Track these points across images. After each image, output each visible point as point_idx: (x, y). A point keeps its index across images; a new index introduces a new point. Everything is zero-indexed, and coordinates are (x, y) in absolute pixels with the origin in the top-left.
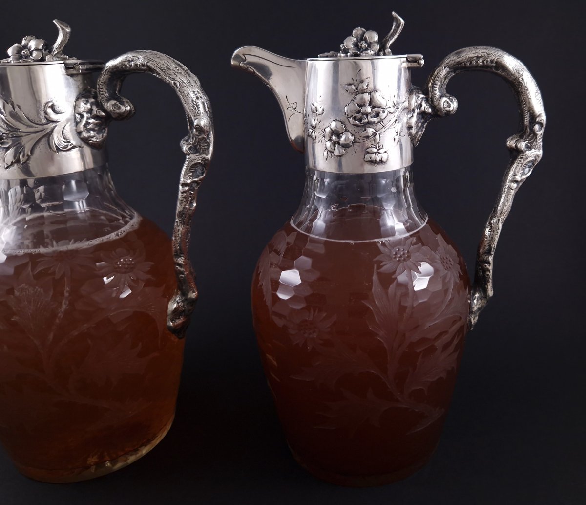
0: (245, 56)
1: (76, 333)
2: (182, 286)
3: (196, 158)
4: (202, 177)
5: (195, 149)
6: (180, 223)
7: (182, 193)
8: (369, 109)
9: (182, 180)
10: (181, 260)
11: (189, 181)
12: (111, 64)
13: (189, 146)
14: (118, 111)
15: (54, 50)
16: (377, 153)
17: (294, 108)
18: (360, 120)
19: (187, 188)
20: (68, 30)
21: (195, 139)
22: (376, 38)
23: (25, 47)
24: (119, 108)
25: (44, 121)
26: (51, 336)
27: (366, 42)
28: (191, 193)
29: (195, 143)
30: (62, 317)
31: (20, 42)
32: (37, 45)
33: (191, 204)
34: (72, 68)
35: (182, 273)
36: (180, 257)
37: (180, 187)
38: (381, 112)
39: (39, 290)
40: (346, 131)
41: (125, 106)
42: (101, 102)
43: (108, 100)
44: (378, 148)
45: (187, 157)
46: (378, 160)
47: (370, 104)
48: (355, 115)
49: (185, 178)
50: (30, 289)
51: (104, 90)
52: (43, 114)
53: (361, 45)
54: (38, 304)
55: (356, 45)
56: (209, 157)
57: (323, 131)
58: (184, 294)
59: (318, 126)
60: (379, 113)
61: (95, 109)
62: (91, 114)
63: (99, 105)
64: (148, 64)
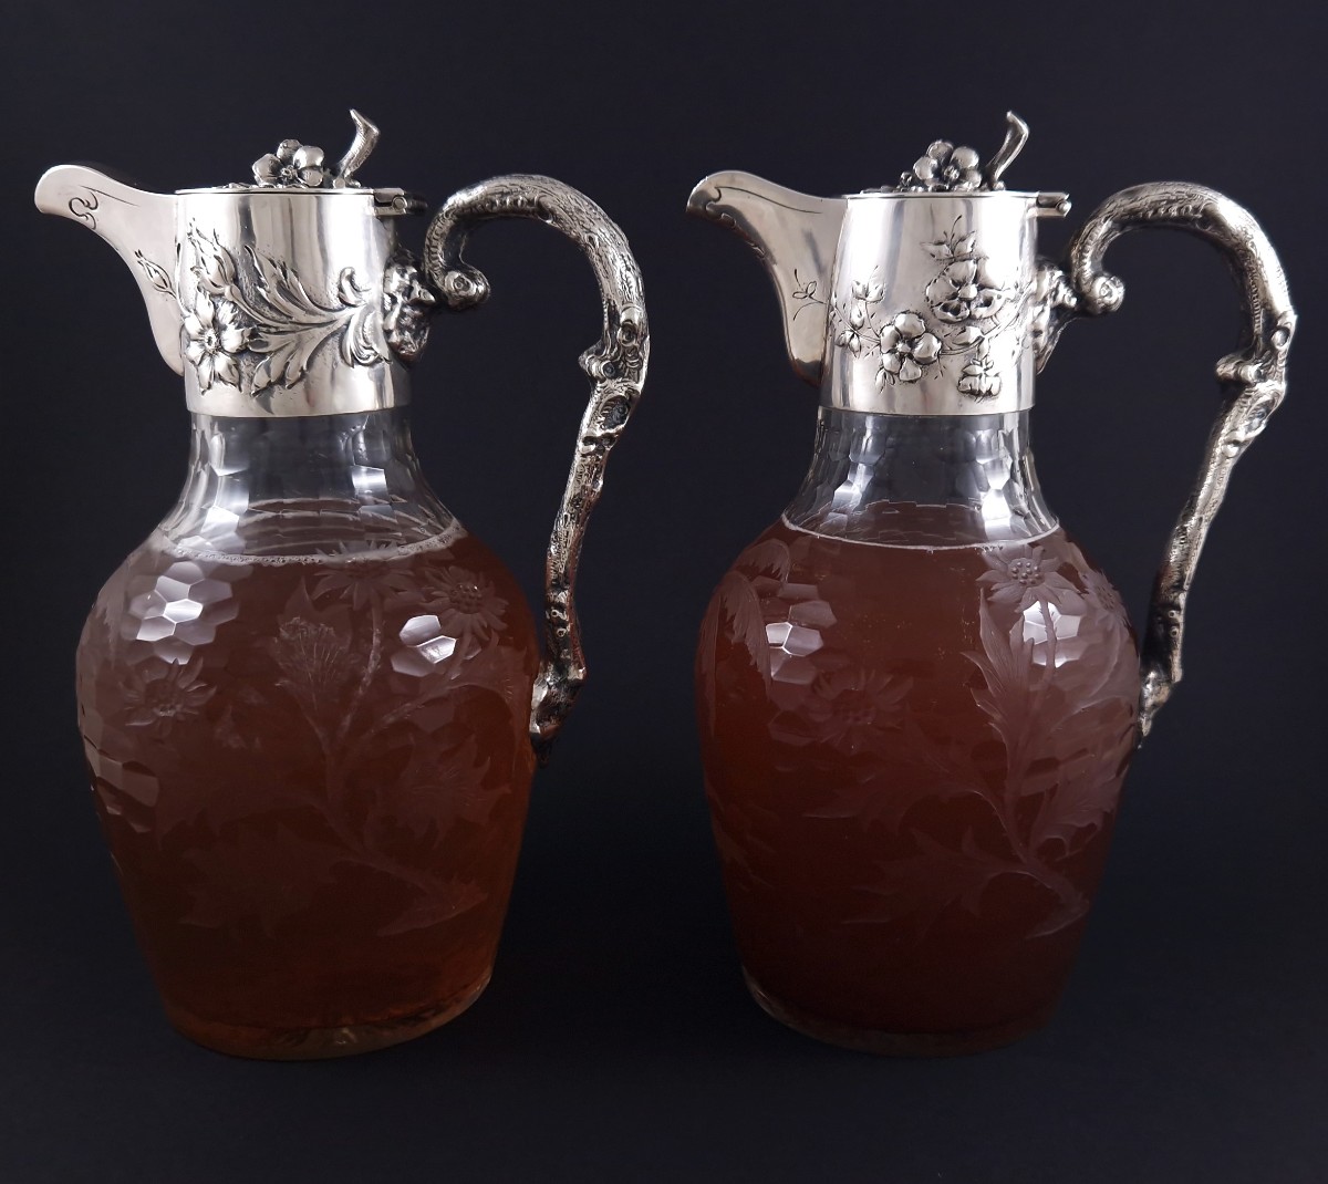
0: (722, 190)
1: (391, 720)
2: (560, 652)
3: (618, 388)
4: (622, 426)
5: (615, 370)
6: (572, 518)
7: (583, 456)
8: (972, 291)
9: (584, 431)
10: (563, 597)
11: (599, 433)
12: (460, 198)
13: (604, 363)
14: (463, 293)
15: (342, 169)
16: (984, 376)
17: (809, 292)
18: (956, 311)
19: (593, 447)
20: (375, 131)
21: (616, 349)
22: (974, 160)
23: (286, 161)
24: (468, 286)
25: (336, 303)
26: (347, 721)
27: (956, 167)
28: (598, 459)
29: (616, 357)
30: (368, 684)
31: (274, 152)
32: (311, 158)
33: (596, 480)
34: (388, 204)
35: (564, 624)
36: (564, 590)
37: (580, 444)
38: (995, 298)
39: (327, 629)
40: (927, 331)
41: (478, 284)
42: (430, 274)
43: (446, 271)
44: (985, 367)
45: (599, 385)
46: (984, 391)
47: (975, 281)
48: (947, 302)
49: (591, 424)
50: (309, 628)
51: (440, 250)
52: (336, 291)
53: (949, 173)
54: (325, 656)
55: (938, 173)
56: (640, 386)
57: (878, 333)
58: (561, 669)
59: (867, 324)
60: (992, 299)
61: (417, 287)
62: (409, 297)
63: (425, 279)
64: (541, 200)
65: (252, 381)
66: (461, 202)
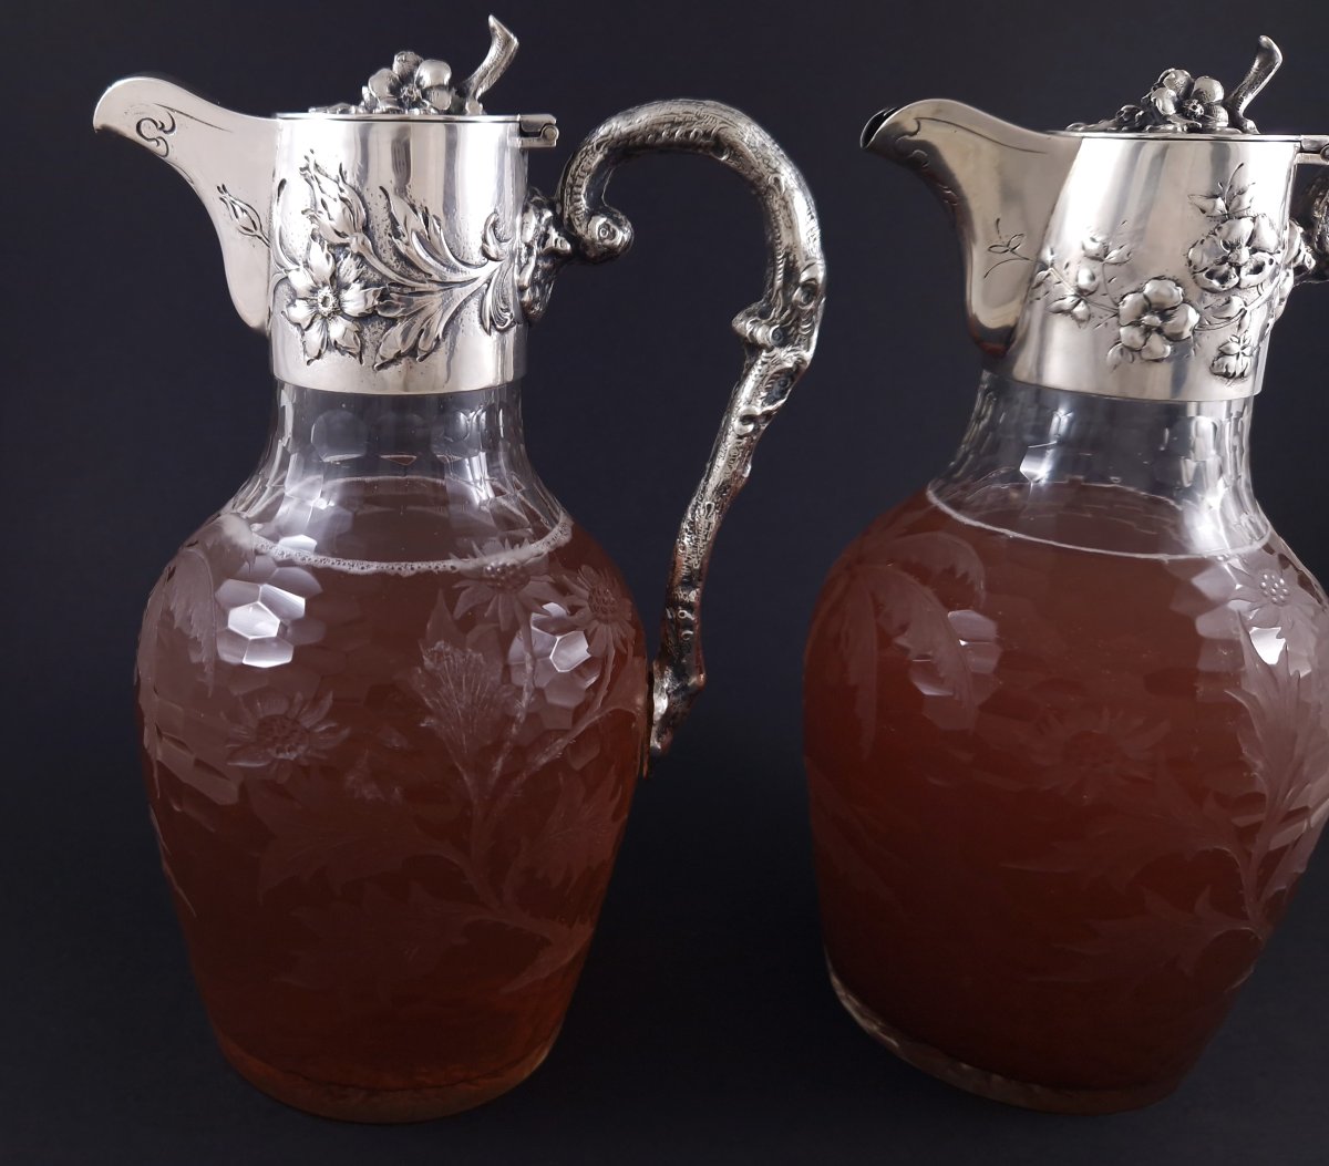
0: (922, 122)
1: (544, 760)
2: (681, 657)
3: (787, 357)
4: (782, 401)
5: (785, 338)
6: (716, 508)
7: (740, 437)
8: (1244, 253)
9: (741, 407)
10: (693, 596)
11: (758, 411)
12: (616, 126)
13: (773, 328)
14: (607, 242)
15: (472, 90)
16: (1241, 355)
17: (1012, 246)
18: (1224, 279)
19: (750, 427)
20: (515, 41)
21: (788, 312)
22: (1218, 92)
23: (406, 78)
24: (614, 234)
25: (477, 258)
26: (498, 766)
27: (1201, 102)
28: (752, 440)
29: (786, 321)
30: (521, 721)
31: (390, 66)
32: (438, 75)
33: (745, 465)
34: (537, 134)
35: (688, 624)
36: (695, 587)
37: (736, 423)
38: (1267, 263)
40: (1184, 302)
41: (623, 231)
42: (569, 219)
43: (590, 215)
44: (1242, 345)
45: (764, 354)
46: (1238, 374)
47: (1248, 245)
48: (1214, 267)
49: (751, 398)
50: (456, 655)
51: (583, 190)
52: (480, 243)
53: (1195, 107)
54: (476, 689)
55: (1181, 108)
56: (808, 355)
57: (1118, 300)
58: (681, 674)
59: (1102, 290)
60: (1264, 264)
61: (554, 234)
62: (543, 246)
63: (562, 224)
64: (722, 132)
65: (377, 350)
66: (617, 133)
